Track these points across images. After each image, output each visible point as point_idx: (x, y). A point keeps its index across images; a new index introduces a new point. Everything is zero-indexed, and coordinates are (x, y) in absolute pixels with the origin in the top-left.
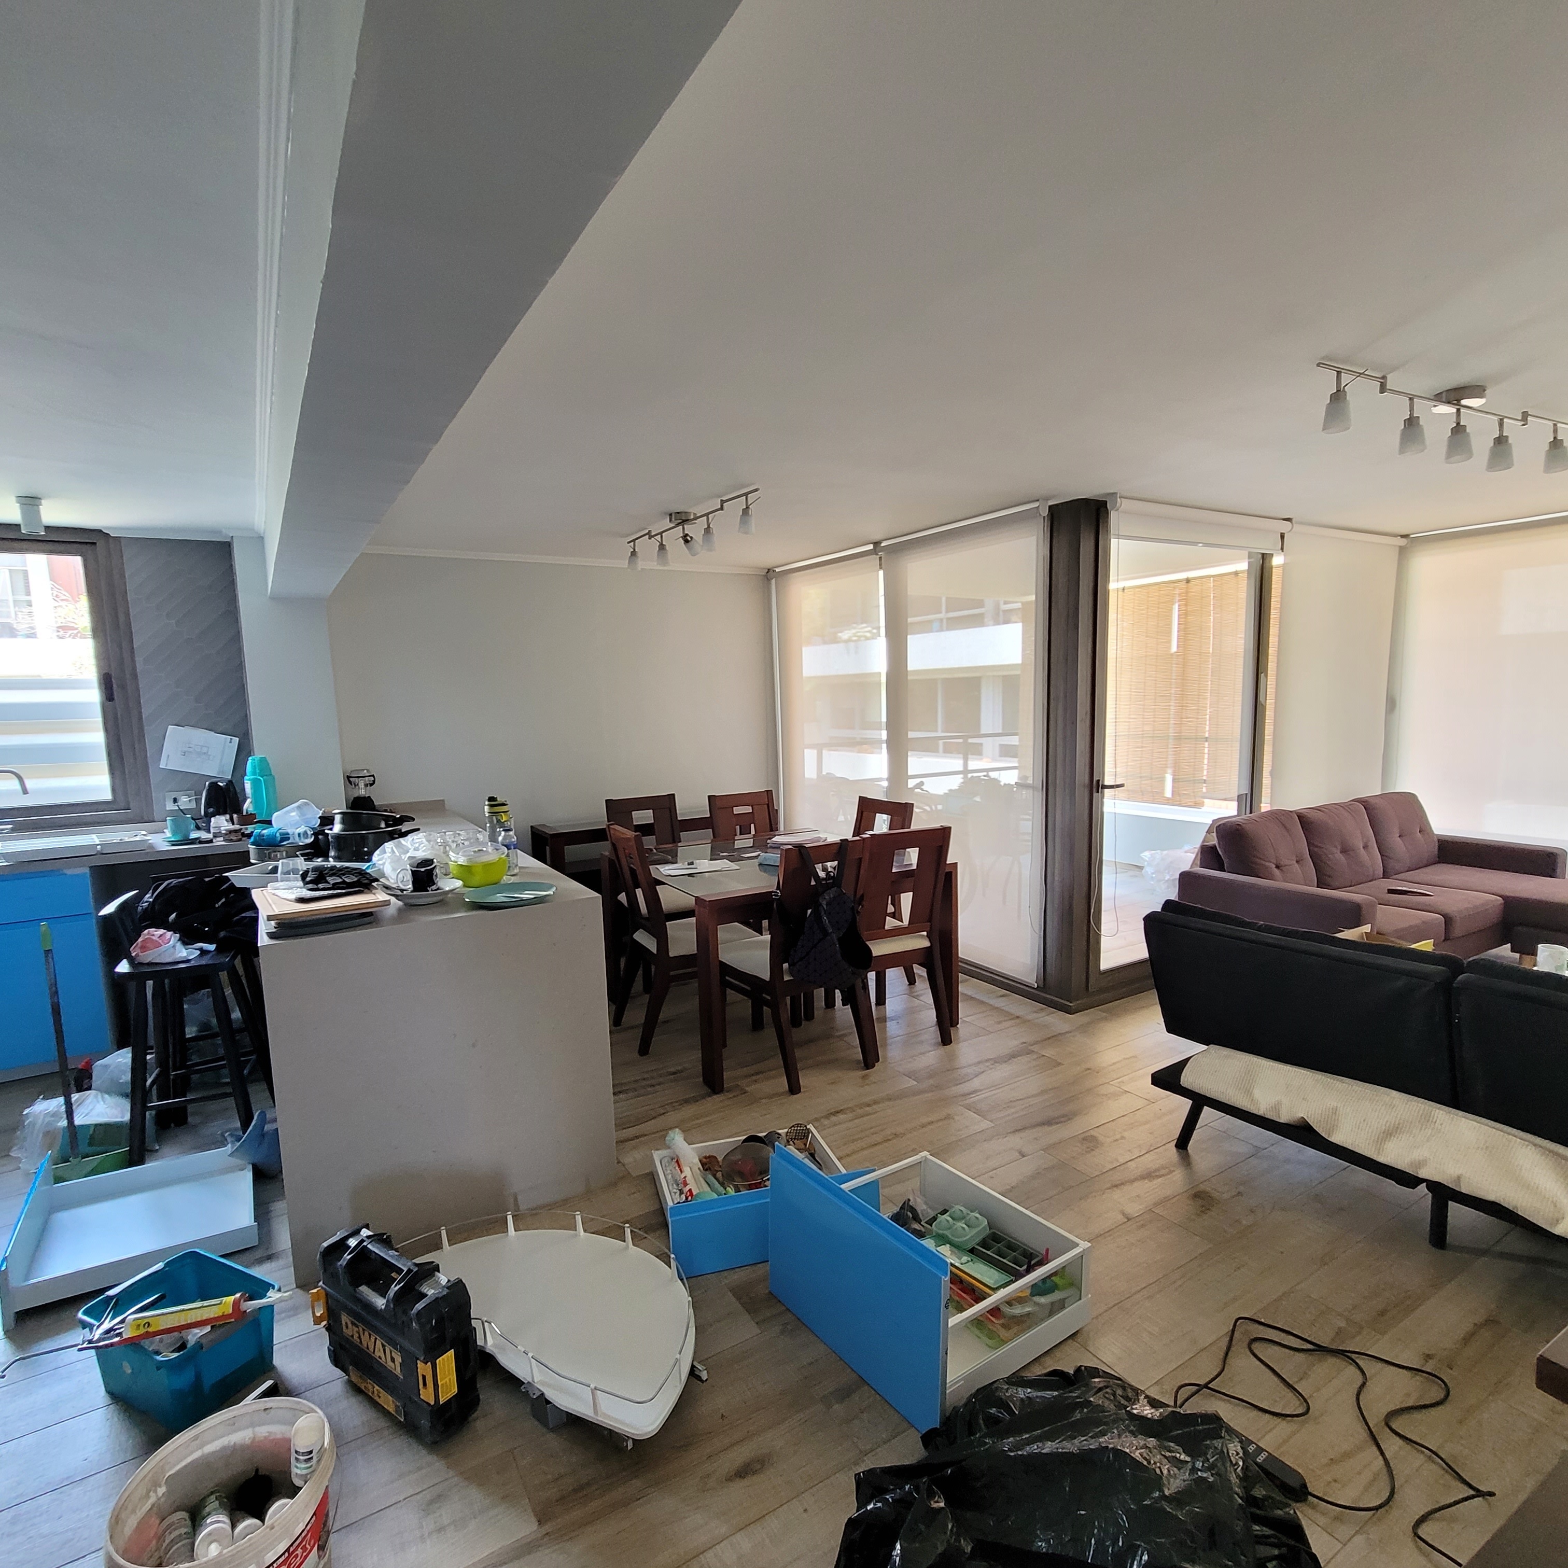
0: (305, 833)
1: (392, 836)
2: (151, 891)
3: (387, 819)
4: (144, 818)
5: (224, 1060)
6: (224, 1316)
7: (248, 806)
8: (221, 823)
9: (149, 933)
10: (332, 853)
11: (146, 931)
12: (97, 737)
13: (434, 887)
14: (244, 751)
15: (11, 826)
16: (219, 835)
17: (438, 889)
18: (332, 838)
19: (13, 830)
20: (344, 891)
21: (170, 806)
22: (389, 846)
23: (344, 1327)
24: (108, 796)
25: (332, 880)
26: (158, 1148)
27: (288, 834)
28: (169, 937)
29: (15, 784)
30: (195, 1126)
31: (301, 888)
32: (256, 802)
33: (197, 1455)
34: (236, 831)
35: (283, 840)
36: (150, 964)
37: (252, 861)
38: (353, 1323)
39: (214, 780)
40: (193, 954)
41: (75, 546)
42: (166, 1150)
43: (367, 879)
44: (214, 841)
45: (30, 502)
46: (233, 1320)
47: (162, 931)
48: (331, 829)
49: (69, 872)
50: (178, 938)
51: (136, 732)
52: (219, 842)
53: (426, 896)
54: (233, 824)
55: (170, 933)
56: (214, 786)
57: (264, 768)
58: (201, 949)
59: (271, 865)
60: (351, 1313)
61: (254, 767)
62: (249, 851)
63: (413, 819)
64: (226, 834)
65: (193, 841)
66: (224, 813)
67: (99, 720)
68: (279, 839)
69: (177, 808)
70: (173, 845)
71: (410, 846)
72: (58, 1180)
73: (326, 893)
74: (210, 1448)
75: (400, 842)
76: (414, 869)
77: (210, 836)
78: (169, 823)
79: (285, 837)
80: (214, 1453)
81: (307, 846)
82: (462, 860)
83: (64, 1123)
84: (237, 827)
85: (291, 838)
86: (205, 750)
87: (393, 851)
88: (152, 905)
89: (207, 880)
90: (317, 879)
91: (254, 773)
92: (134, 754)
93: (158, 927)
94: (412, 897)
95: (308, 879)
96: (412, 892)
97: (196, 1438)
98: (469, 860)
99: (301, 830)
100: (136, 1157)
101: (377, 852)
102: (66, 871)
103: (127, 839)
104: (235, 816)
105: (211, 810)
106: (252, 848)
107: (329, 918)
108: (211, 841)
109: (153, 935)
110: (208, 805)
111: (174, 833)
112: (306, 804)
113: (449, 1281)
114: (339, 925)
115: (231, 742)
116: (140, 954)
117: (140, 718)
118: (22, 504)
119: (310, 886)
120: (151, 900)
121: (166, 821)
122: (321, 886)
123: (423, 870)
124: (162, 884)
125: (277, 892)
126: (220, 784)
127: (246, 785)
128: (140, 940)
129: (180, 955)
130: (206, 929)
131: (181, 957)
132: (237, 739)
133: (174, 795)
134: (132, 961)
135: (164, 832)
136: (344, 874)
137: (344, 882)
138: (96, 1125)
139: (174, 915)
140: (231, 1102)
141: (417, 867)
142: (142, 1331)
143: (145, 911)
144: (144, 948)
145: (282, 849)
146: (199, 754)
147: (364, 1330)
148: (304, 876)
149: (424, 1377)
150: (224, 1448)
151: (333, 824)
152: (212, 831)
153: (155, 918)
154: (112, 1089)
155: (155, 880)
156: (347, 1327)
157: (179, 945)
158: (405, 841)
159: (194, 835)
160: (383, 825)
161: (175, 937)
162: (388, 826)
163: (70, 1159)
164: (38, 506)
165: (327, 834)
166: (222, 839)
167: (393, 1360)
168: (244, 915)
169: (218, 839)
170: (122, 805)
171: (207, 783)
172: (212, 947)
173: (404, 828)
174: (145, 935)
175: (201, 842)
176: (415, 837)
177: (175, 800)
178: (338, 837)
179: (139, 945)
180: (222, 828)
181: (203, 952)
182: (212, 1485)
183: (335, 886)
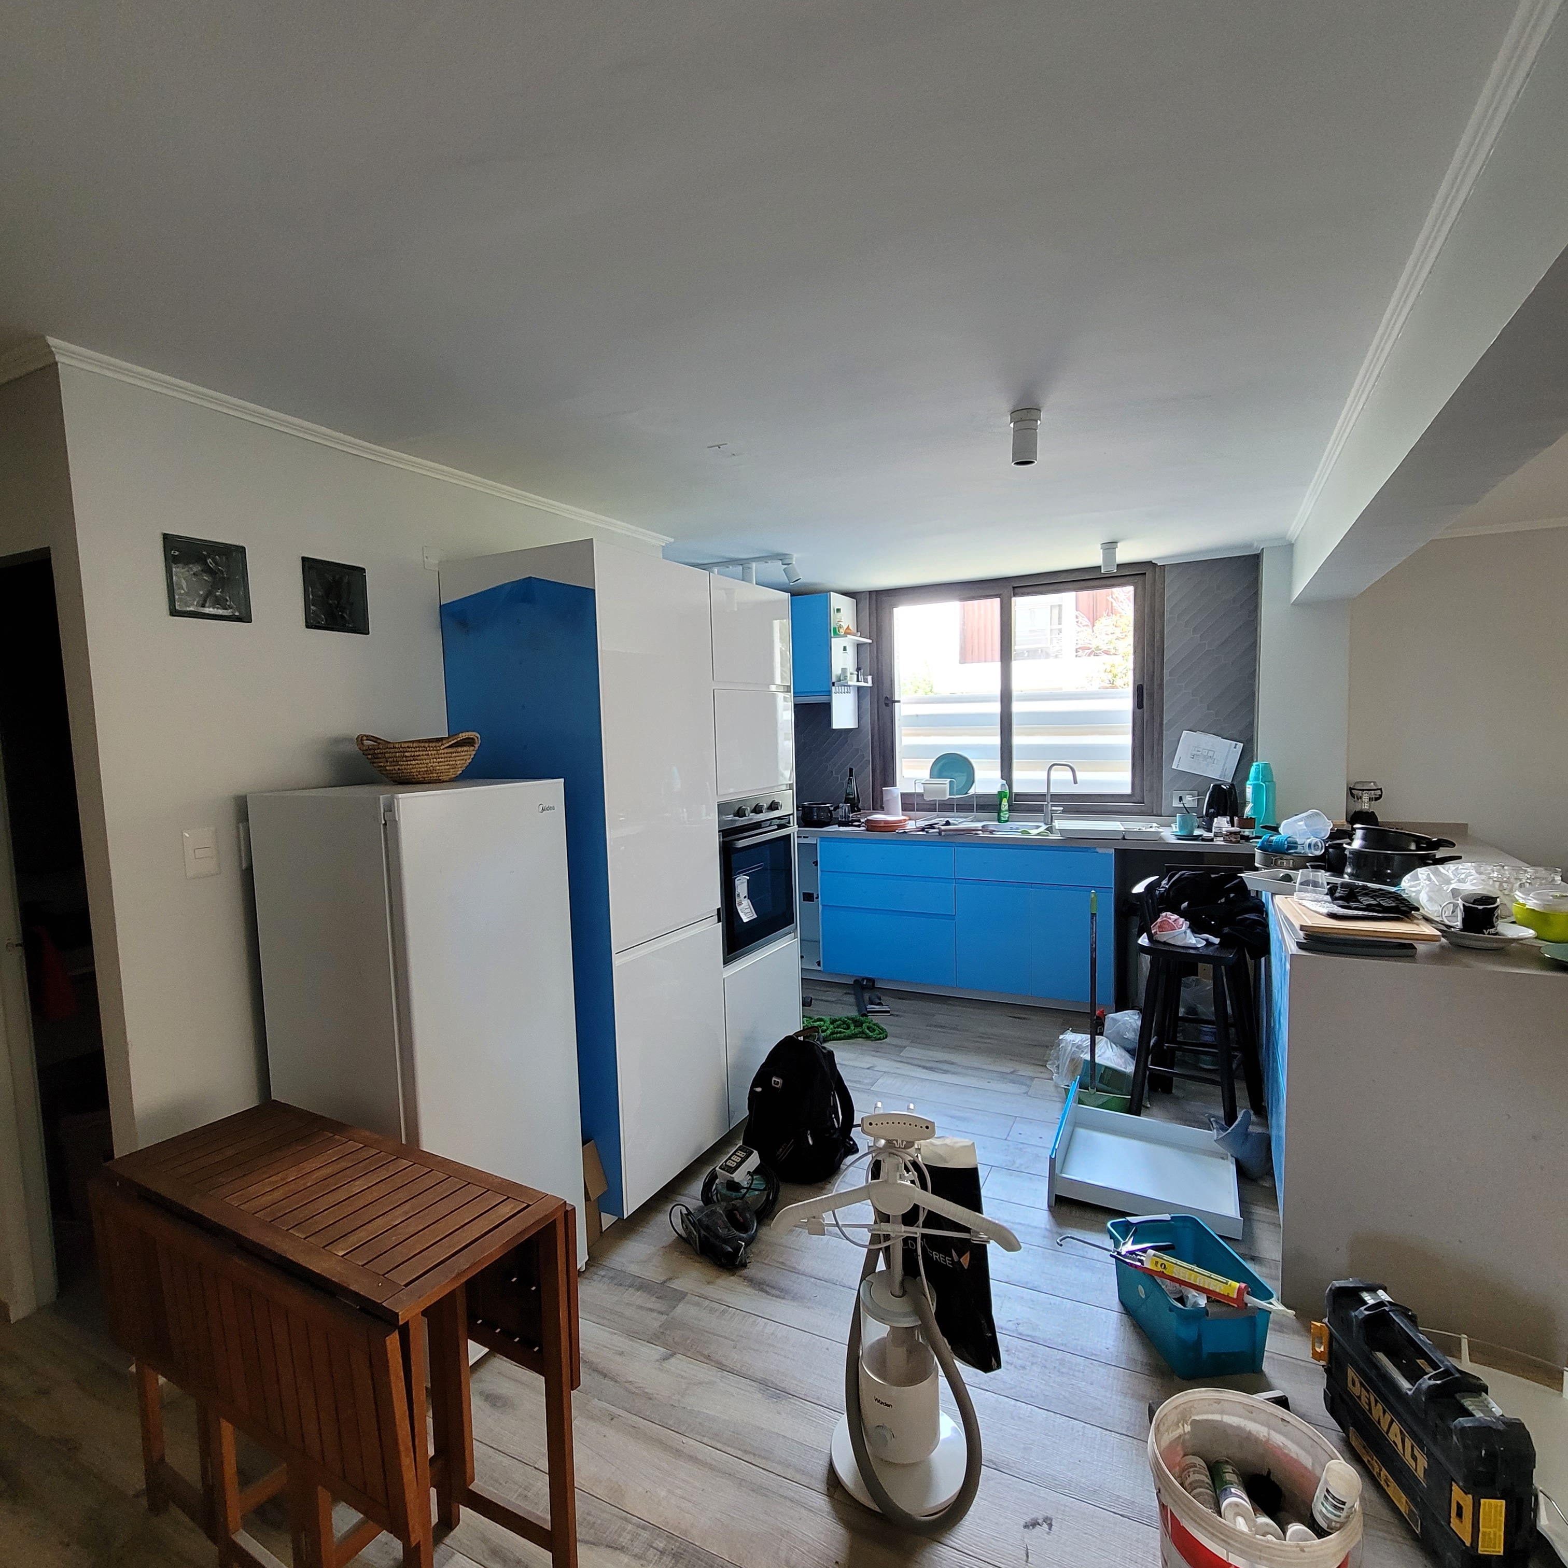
0: (1316, 845)
1: (1424, 861)
2: (1167, 878)
3: (1418, 840)
4: (1153, 812)
5: (1216, 1049)
6: (1227, 1297)
7: (1248, 811)
8: (1222, 823)
9: (1166, 916)
10: (1349, 870)
11: (1164, 914)
12: (1126, 740)
13: (1492, 931)
14: (1246, 758)
15: (1062, 808)
16: (1219, 835)
17: (1496, 934)
18: (1350, 853)
19: (1063, 812)
20: (1380, 915)
21: (1176, 804)
22: (1422, 872)
23: (1350, 1384)
24: (1128, 790)
25: (1367, 901)
26: (1149, 1106)
27: (1296, 843)
28: (1181, 923)
29: (1068, 775)
30: (1178, 1098)
31: (1329, 903)
32: (1254, 808)
33: (1217, 1417)
34: (1235, 833)
35: (1289, 848)
36: (1165, 943)
37: (1256, 865)
38: (1361, 1384)
39: (1219, 783)
40: (1201, 943)
41: (1128, 578)
42: (1155, 1110)
43: (1406, 906)
44: (1215, 840)
45: (1110, 546)
46: (1236, 1306)
47: (1175, 917)
48: (1349, 844)
49: (1100, 850)
50: (1188, 925)
51: (1156, 736)
52: (1219, 841)
53: (1477, 939)
54: (1233, 826)
55: (1182, 920)
56: (1217, 788)
57: (1267, 774)
58: (1207, 940)
59: (1282, 872)
60: (1360, 1371)
61: (1257, 773)
62: (1254, 855)
63: (1454, 845)
64: (1227, 835)
65: (1196, 838)
66: (1224, 815)
67: (1130, 724)
68: (1286, 846)
69: (1182, 806)
70: (1179, 839)
71: (1452, 877)
72: (1081, 1102)
73: (1356, 912)
74: (1228, 1419)
75: (1438, 868)
76: (1467, 905)
77: (1212, 835)
78: (1178, 819)
79: (1293, 845)
80: (1231, 1426)
81: (1316, 858)
82: (1532, 903)
83: (1087, 1057)
84: (1238, 829)
85: (1299, 847)
86: (1211, 754)
87: (1429, 879)
88: (1167, 890)
89: (1213, 876)
90: (1348, 896)
91: (1256, 778)
92: (1152, 754)
93: (1173, 912)
94: (1463, 937)
95: (1337, 895)
96: (1461, 930)
97: (1218, 1401)
98: (1545, 906)
99: (1313, 840)
100: (1134, 1108)
101: (1408, 877)
102: (1098, 850)
103: (1144, 829)
104: (1236, 819)
105: (1212, 810)
106: (1258, 852)
107: (1363, 940)
108: (1212, 840)
109: (1170, 918)
110: (1210, 805)
111: (1181, 828)
112: (1317, 814)
113: (1502, 1415)
114: (1376, 951)
115: (1235, 748)
116: (1158, 933)
117: (1161, 724)
118: (1104, 550)
119: (1341, 902)
120: (1167, 886)
121: (1176, 816)
122: (1353, 904)
123: (1480, 907)
124: (1176, 874)
125: (1304, 902)
126: (1223, 786)
127: (1247, 789)
128: (1159, 920)
129: (1190, 941)
130: (1213, 923)
131: (1191, 943)
132: (1242, 745)
133: (1180, 793)
134: (1150, 937)
135: (1171, 826)
136: (1379, 897)
137: (1379, 905)
138: (1106, 1067)
139: (1186, 904)
140: (1218, 1091)
141: (1473, 903)
142: (1159, 1269)
143: (1161, 894)
144: (1161, 928)
145: (1289, 857)
146: (1206, 758)
147: (1376, 1401)
148: (1332, 891)
149: (1460, 1508)
150: (1239, 1428)
151: (1352, 840)
152: (1213, 830)
153: (1170, 902)
154: (1118, 1041)
155: (1169, 869)
156: (1354, 1384)
157: (1189, 931)
158: (1447, 870)
159: (1197, 832)
160: (1413, 847)
161: (1186, 924)
162: (1419, 849)
163: (1089, 1088)
164: (1115, 548)
165: (1345, 849)
166: (1222, 839)
167: (1415, 1458)
168: (1246, 916)
169: (1218, 839)
170: (1138, 798)
171: (1212, 785)
172: (1217, 941)
173: (1439, 854)
174: (1163, 917)
175: (1203, 840)
176: (1461, 867)
177: (1181, 799)
178: (1356, 853)
179: (1158, 924)
180: (1224, 829)
181: (1209, 943)
182: (1225, 1453)
183: (1368, 908)
